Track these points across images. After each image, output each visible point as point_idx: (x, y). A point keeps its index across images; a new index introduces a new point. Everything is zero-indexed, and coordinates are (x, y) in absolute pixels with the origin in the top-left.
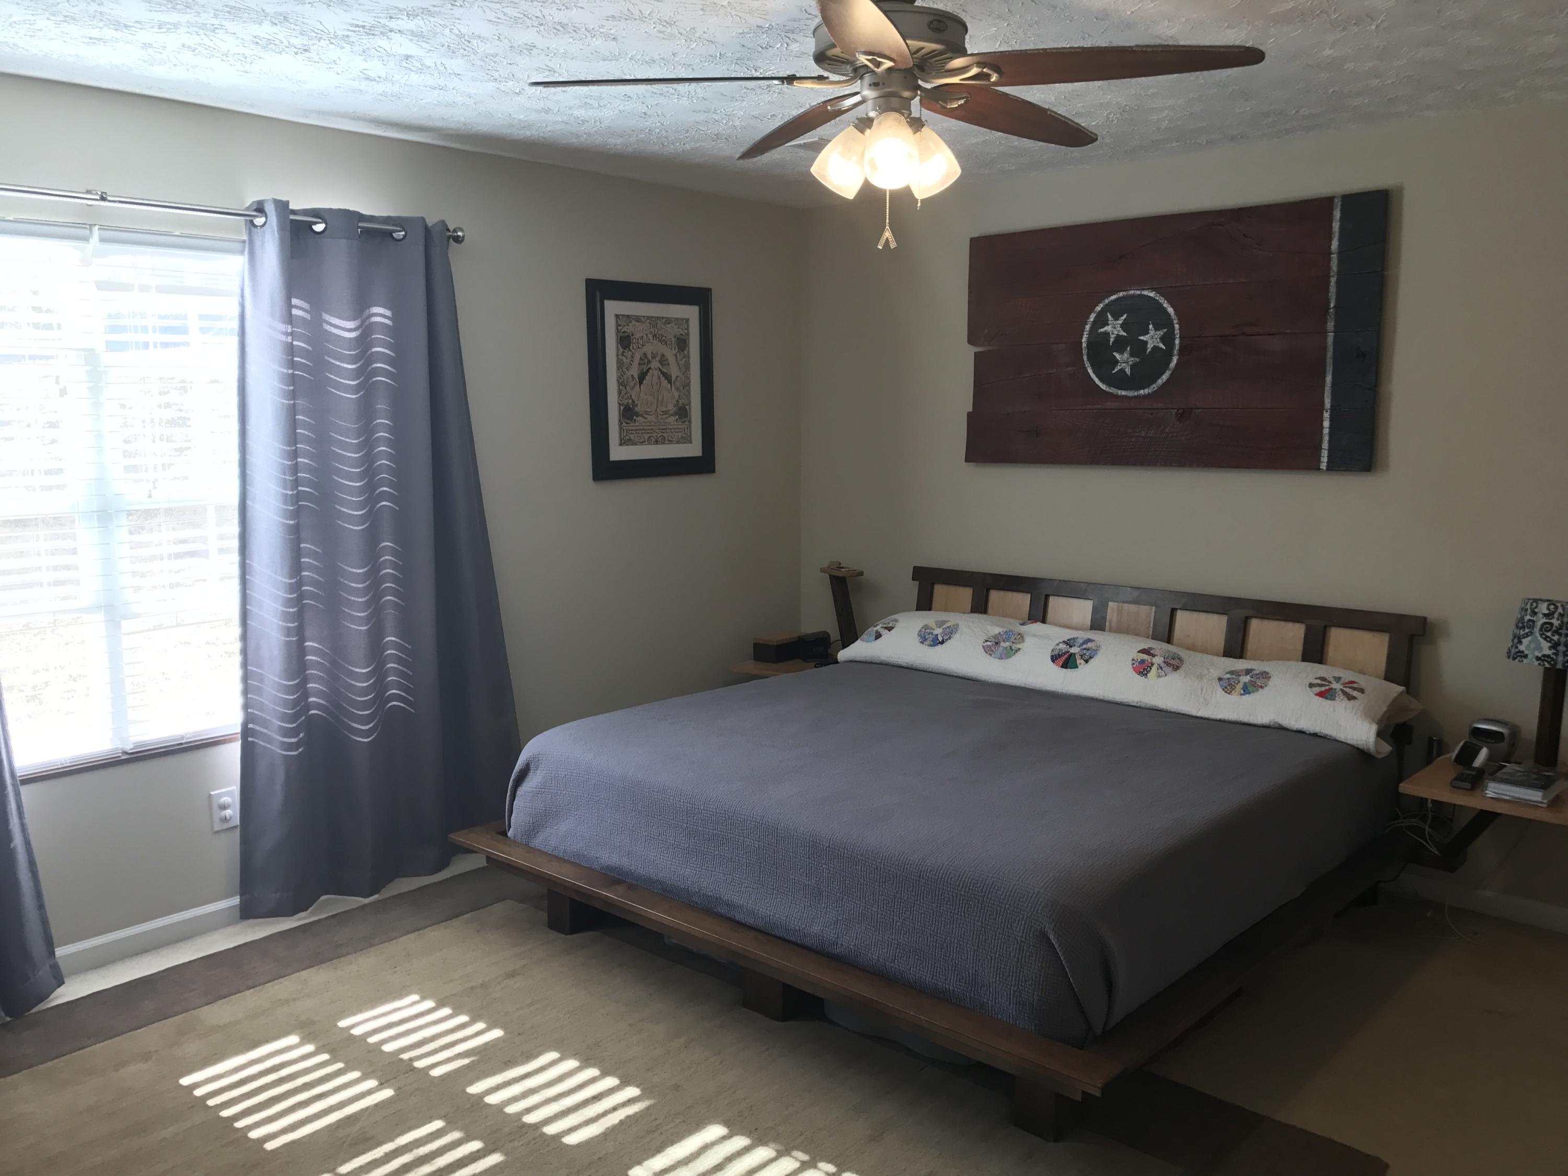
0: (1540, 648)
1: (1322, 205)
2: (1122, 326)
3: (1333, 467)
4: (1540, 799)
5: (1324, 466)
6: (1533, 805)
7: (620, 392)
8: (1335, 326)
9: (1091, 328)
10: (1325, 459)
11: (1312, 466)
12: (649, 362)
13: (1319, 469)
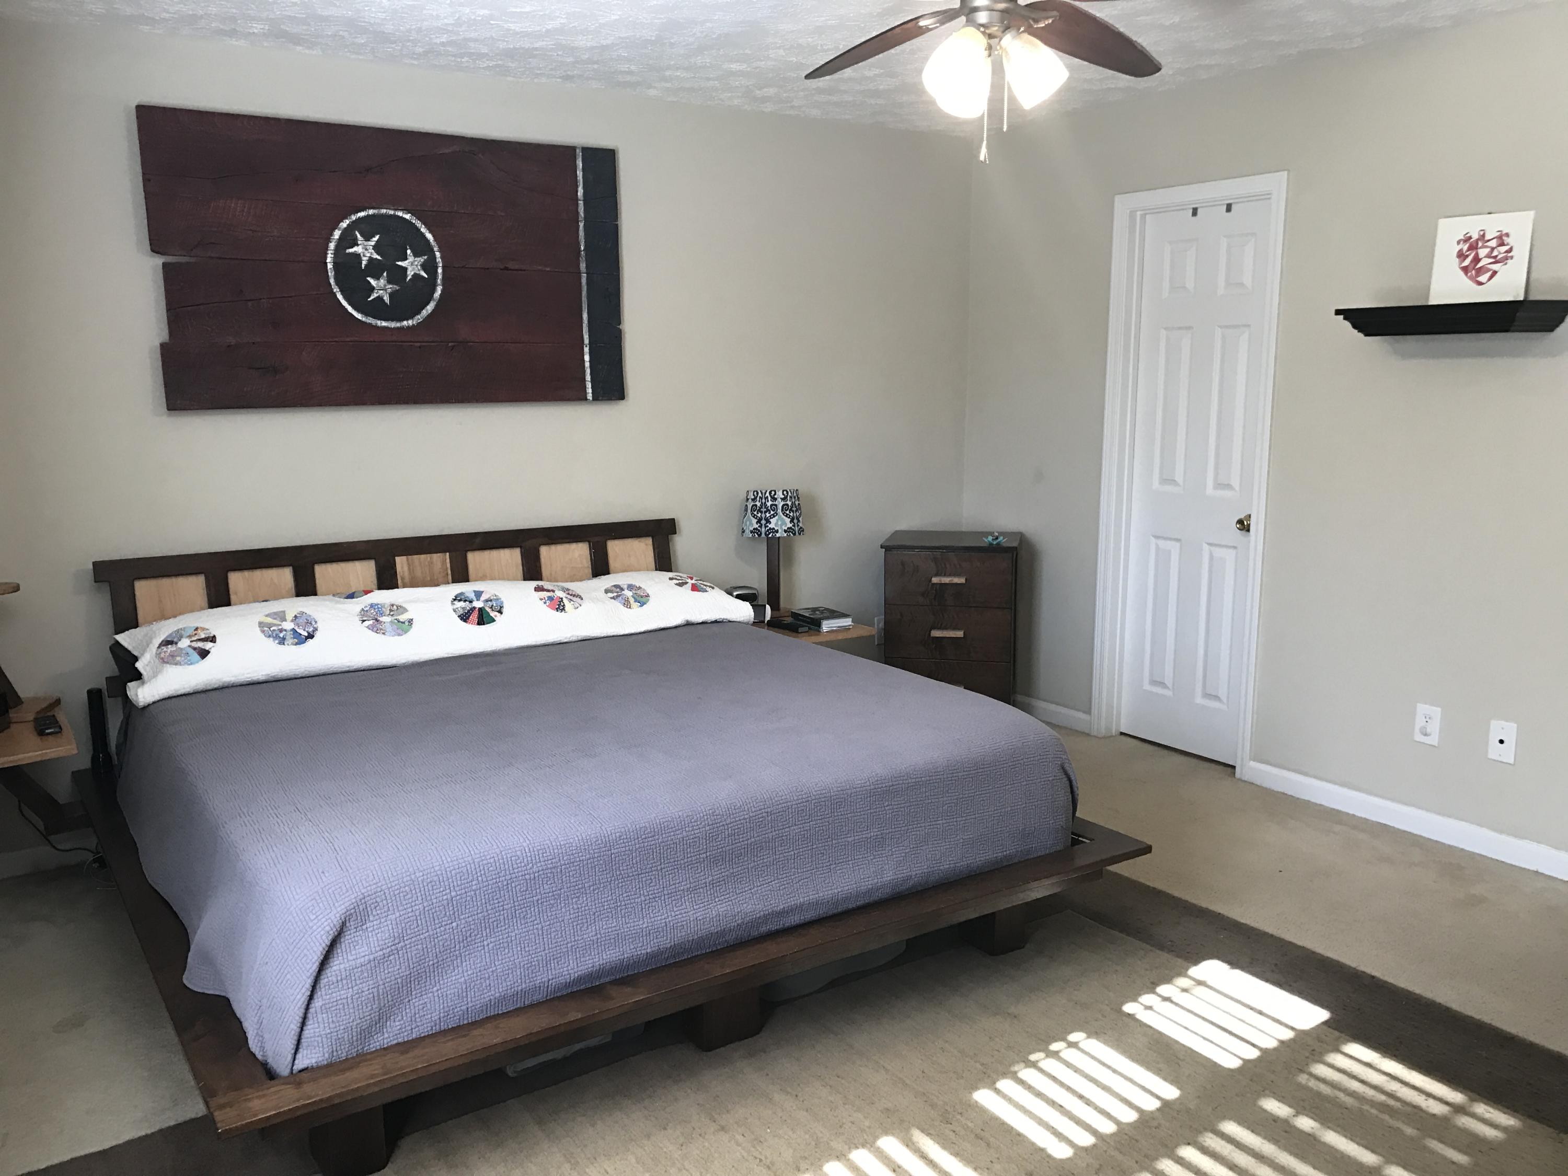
1: (568, 152)
2: (375, 248)
3: (595, 398)
5: (590, 397)
8: (587, 267)
9: (337, 247)
10: (589, 391)
11: (581, 397)
13: (586, 399)
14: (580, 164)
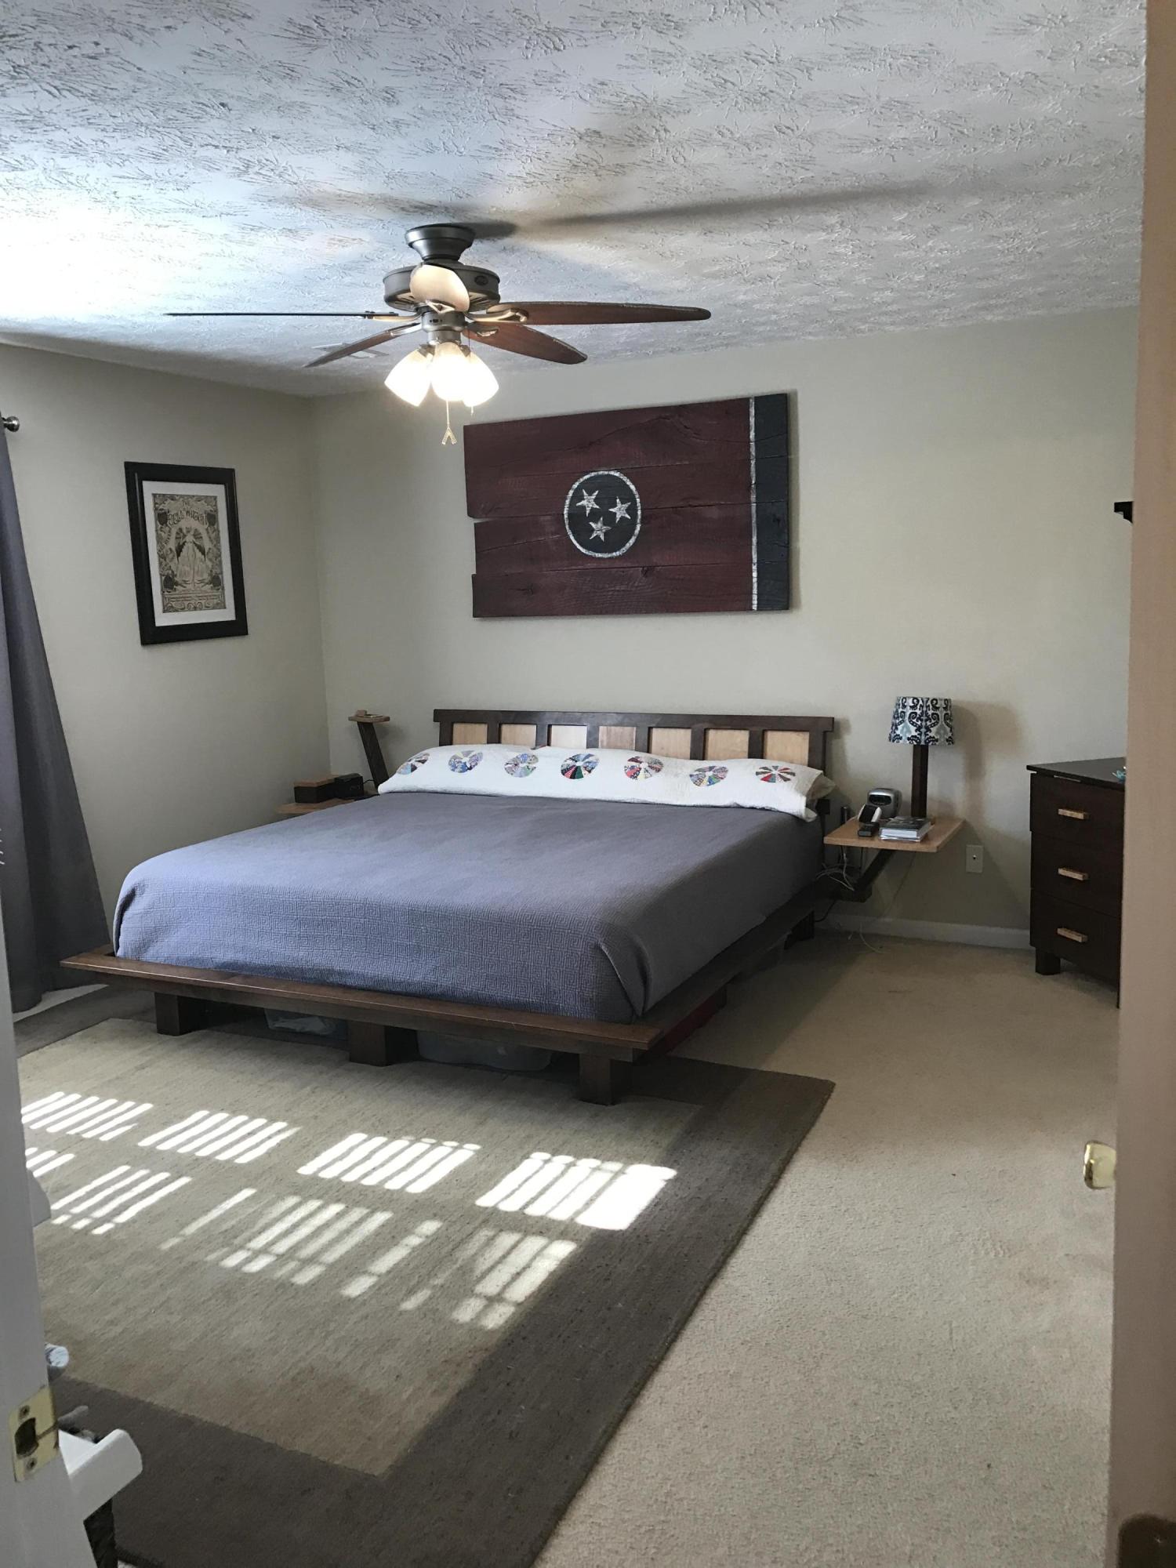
0: (910, 732)
1: (741, 404)
2: (595, 500)
3: (760, 608)
4: (915, 836)
5: (755, 607)
6: (912, 841)
7: (160, 564)
8: (757, 498)
9: (571, 502)
10: (755, 602)
11: (748, 608)
12: (185, 536)
13: (751, 610)
14: (752, 411)
